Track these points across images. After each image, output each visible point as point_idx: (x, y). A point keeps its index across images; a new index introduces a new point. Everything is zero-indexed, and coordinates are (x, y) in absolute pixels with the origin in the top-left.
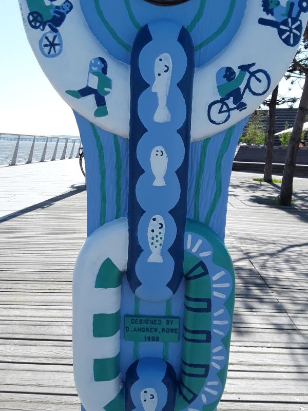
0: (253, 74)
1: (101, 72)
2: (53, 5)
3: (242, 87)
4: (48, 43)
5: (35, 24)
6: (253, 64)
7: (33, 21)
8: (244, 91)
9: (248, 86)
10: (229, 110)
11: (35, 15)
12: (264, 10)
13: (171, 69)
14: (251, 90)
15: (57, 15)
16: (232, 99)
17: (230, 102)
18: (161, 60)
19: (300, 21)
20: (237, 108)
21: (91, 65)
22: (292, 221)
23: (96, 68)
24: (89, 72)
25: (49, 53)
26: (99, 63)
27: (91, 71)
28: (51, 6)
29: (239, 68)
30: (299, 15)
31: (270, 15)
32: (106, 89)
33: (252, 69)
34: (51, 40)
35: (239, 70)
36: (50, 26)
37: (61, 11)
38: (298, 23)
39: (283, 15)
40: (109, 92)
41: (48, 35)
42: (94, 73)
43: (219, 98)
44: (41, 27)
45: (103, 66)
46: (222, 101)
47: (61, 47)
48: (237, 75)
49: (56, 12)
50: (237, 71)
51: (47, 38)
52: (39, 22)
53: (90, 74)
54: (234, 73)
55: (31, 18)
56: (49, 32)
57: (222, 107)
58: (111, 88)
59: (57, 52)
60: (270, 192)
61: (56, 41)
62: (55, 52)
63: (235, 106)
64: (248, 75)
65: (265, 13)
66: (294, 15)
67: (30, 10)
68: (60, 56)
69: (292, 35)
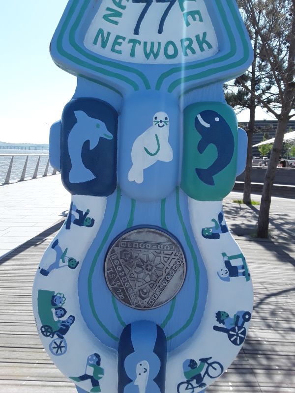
0: (210, 365)
1: (96, 364)
2: (60, 321)
3: (202, 373)
4: (56, 346)
5: (47, 334)
6: (211, 358)
7: (44, 331)
8: (204, 376)
9: (207, 372)
10: (193, 388)
11: (46, 328)
12: (217, 320)
13: (148, 370)
14: (209, 375)
15: (63, 327)
16: (195, 381)
17: (194, 383)
18: (141, 365)
19: (245, 328)
20: (200, 386)
21: (88, 359)
22: (269, 260)
23: (92, 362)
24: (87, 365)
25: (57, 352)
26: (94, 358)
27: (88, 364)
28: (59, 321)
29: (200, 360)
30: (243, 324)
31: (222, 324)
32: (100, 376)
33: (210, 361)
34: (58, 344)
35: (200, 362)
36: (58, 335)
37: (67, 324)
38: (243, 329)
39: (231, 324)
40: (102, 377)
41: (56, 341)
42: (91, 365)
43: (185, 380)
44: (51, 336)
45: (97, 360)
46: (188, 382)
47: (66, 349)
48: (198, 365)
49: (62, 325)
50: (198, 363)
51: (55, 343)
52: (49, 332)
53: (88, 366)
54: (197, 364)
55: (43, 329)
56: (57, 338)
57: (188, 386)
58: (103, 374)
59: (63, 352)
60: (249, 219)
61: (62, 345)
62: (61, 352)
63: (198, 385)
64: (206, 365)
65: (218, 322)
66: (239, 324)
67: (42, 324)
68: (65, 354)
69: (238, 338)
